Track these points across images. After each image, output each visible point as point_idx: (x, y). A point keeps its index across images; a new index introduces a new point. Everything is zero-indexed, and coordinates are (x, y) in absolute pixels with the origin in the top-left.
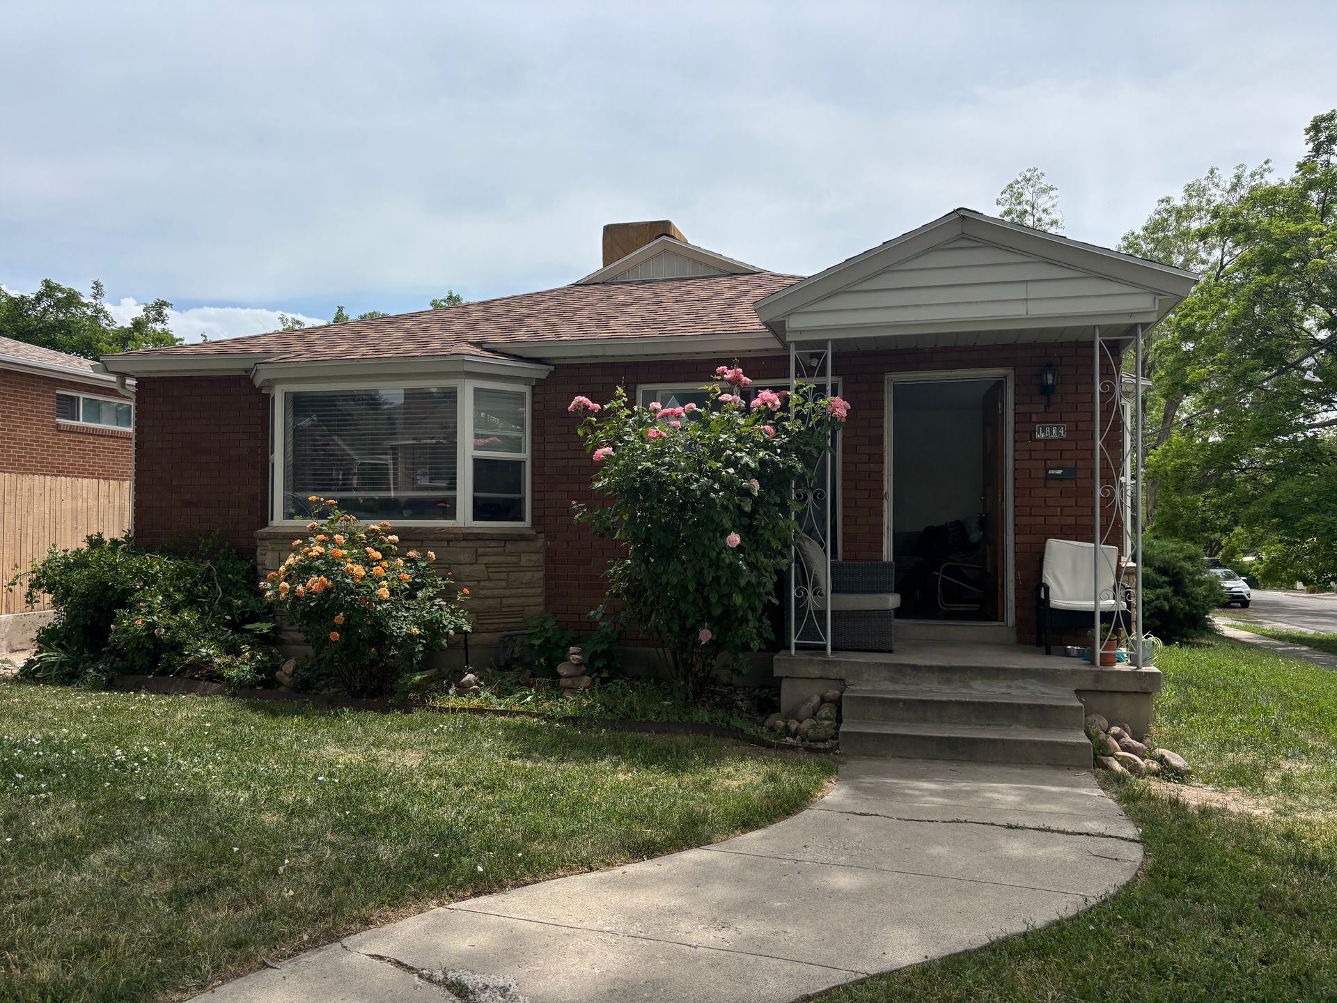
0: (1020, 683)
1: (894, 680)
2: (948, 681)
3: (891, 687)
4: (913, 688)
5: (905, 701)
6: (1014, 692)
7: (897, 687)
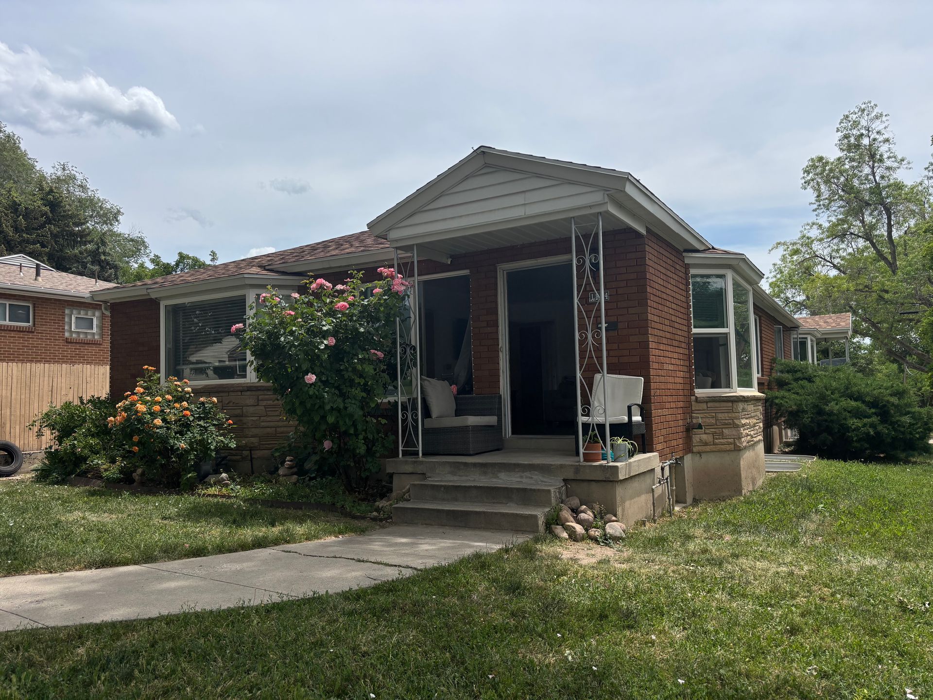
0: (527, 474)
1: (453, 473)
2: (485, 473)
3: (452, 478)
4: (464, 478)
5: (445, 487)
6: (524, 480)
7: (456, 478)
